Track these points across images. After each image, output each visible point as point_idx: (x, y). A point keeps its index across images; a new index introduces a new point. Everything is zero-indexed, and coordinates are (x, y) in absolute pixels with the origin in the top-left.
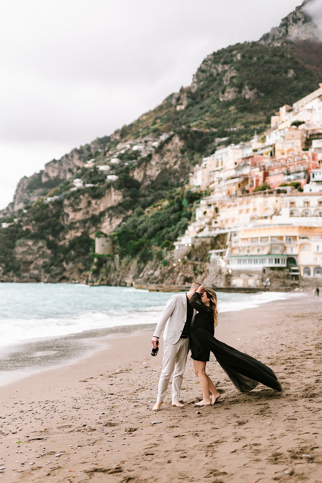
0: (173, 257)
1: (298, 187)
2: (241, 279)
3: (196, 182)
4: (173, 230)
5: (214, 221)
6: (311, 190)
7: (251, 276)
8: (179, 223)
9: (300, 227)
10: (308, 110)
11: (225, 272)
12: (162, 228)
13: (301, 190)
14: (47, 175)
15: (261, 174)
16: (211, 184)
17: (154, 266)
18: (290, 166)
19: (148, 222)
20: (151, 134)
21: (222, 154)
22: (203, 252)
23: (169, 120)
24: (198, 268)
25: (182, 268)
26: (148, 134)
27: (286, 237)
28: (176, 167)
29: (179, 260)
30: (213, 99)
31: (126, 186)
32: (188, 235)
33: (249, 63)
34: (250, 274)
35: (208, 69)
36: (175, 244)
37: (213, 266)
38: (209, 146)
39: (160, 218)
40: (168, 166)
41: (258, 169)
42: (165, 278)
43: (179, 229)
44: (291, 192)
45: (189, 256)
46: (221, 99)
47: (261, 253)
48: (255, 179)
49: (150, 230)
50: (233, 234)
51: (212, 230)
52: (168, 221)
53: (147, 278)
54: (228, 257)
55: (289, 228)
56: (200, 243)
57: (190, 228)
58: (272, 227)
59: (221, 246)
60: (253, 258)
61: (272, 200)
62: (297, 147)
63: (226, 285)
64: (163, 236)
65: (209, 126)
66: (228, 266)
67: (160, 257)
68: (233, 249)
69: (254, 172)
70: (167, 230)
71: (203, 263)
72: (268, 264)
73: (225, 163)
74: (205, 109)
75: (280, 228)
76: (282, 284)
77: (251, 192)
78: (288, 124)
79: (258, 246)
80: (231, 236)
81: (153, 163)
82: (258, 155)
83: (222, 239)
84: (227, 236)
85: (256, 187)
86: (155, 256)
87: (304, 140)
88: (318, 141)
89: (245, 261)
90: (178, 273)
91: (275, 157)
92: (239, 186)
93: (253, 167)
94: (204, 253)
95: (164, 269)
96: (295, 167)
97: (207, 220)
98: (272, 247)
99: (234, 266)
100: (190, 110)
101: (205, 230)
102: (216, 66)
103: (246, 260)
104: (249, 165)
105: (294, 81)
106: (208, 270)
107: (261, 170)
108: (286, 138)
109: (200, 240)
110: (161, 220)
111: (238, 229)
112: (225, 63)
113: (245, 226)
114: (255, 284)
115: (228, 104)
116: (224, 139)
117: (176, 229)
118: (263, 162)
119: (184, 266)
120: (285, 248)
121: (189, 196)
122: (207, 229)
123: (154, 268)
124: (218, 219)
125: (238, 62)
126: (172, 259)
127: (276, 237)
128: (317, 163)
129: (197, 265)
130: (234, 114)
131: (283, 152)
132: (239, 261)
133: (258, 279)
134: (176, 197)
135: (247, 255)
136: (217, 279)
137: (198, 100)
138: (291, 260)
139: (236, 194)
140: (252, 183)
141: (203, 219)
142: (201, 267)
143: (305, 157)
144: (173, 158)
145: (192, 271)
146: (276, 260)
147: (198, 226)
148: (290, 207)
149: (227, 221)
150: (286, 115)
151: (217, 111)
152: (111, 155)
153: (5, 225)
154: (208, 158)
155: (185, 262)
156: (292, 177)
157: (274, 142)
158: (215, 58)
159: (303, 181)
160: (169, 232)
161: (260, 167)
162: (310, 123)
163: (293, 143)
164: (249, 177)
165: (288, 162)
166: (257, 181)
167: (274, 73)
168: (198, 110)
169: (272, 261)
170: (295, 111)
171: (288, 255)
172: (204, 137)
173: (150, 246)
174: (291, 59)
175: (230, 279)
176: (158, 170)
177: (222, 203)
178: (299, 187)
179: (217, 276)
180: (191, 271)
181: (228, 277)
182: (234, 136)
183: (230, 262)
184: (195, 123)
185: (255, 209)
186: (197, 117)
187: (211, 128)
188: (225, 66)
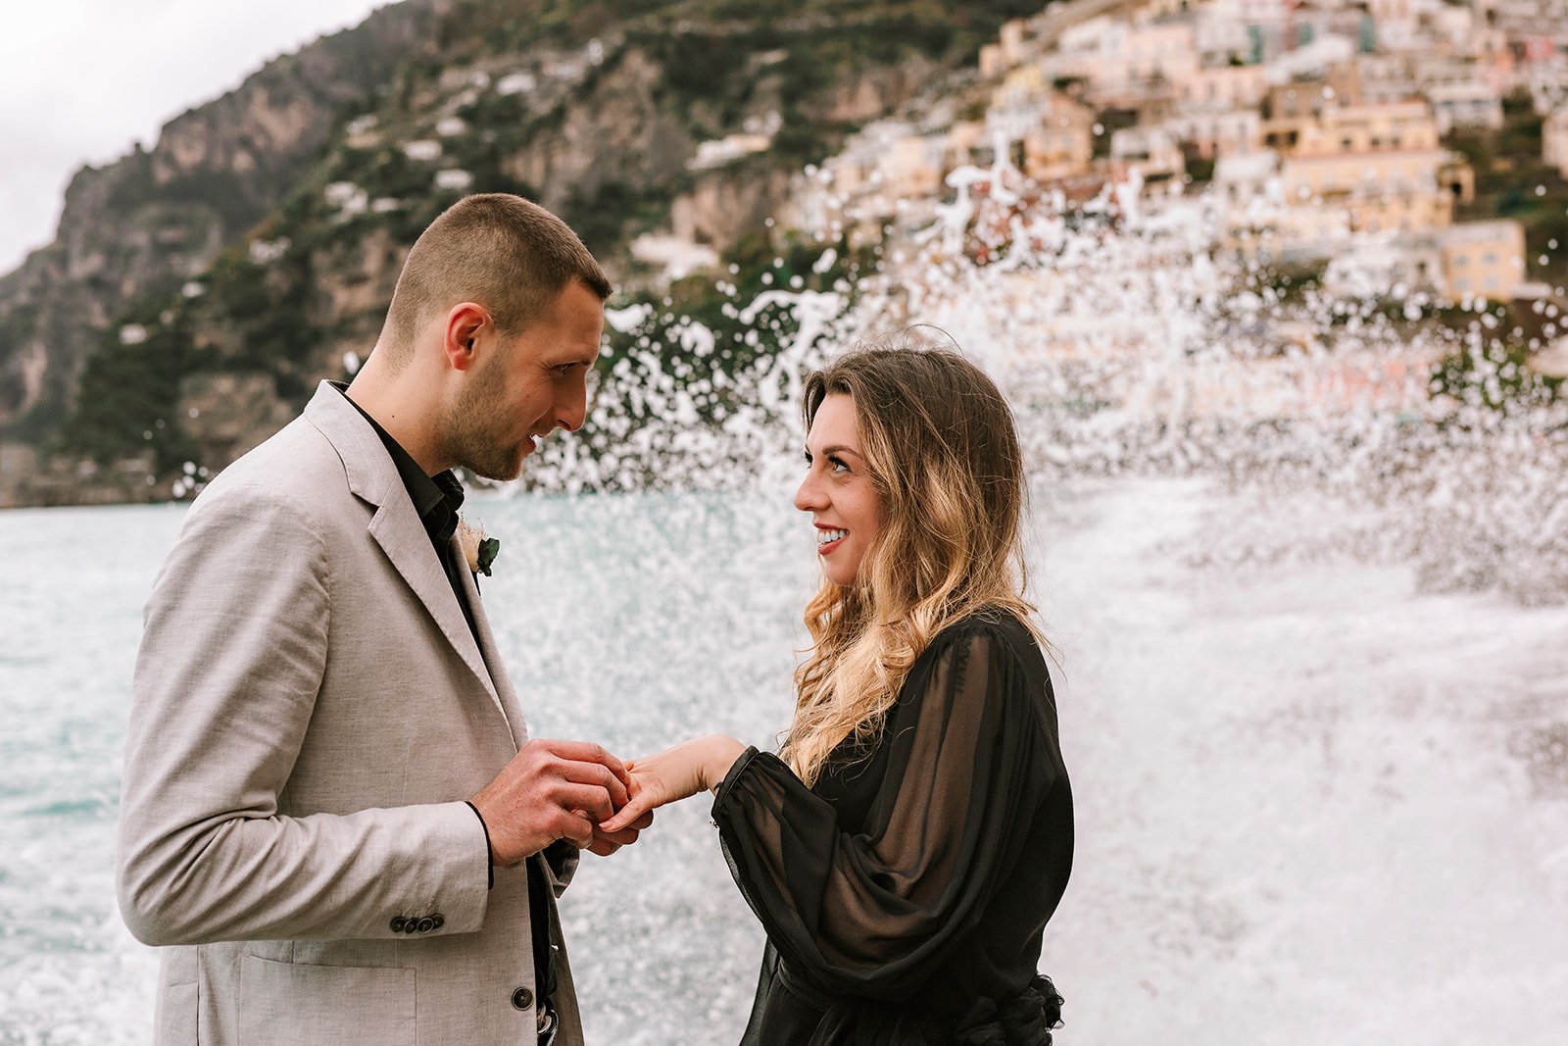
14: (169, 159)
20: (548, 41)
26: (539, 38)
38: (732, 76)
40: (615, 141)
65: (724, 14)
88: (1123, 133)
144: (629, 115)
150: (1019, 46)
152: (429, 109)
153: (133, 335)
157: (1019, 137)
170: (1043, 39)
172: (714, 53)
176: (585, 155)
184: (682, 7)
187: (732, 22)
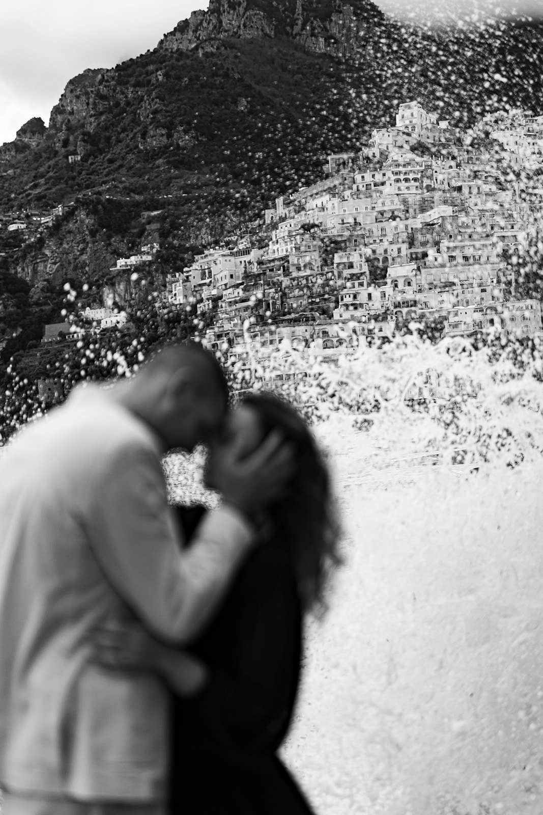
1: (326, 312)
6: (341, 316)
13: (331, 317)
15: (278, 296)
18: (313, 286)
23: (59, 179)
26: (29, 203)
28: (84, 257)
30: (128, 146)
31: (8, 291)
33: (177, 88)
38: (133, 223)
40: (71, 257)
41: (273, 290)
44: (321, 319)
46: (142, 147)
48: (270, 302)
61: (300, 329)
62: (316, 261)
65: (129, 191)
69: (269, 293)
73: (215, 276)
74: (118, 163)
81: (47, 251)
85: (273, 312)
88: (340, 253)
91: (291, 274)
92: (252, 310)
100: (92, 164)
102: (124, 89)
105: (249, 116)
107: (277, 291)
108: (301, 250)
112: (137, 85)
115: (151, 156)
116: (156, 213)
125: (161, 85)
130: (164, 171)
131: (298, 267)
137: (101, 146)
143: (329, 275)
144: (79, 243)
148: (323, 337)
150: (284, 208)
151: (138, 166)
154: (190, 268)
156: (317, 300)
157: (285, 254)
158: (120, 75)
159: (332, 305)
161: (275, 287)
162: (323, 226)
163: (310, 256)
167: (216, 103)
168: (106, 164)
174: (241, 80)
176: (55, 263)
177: (235, 333)
178: (328, 313)
182: (170, 207)
184: (104, 187)
186: (106, 176)
187: (132, 194)
188: (138, 89)
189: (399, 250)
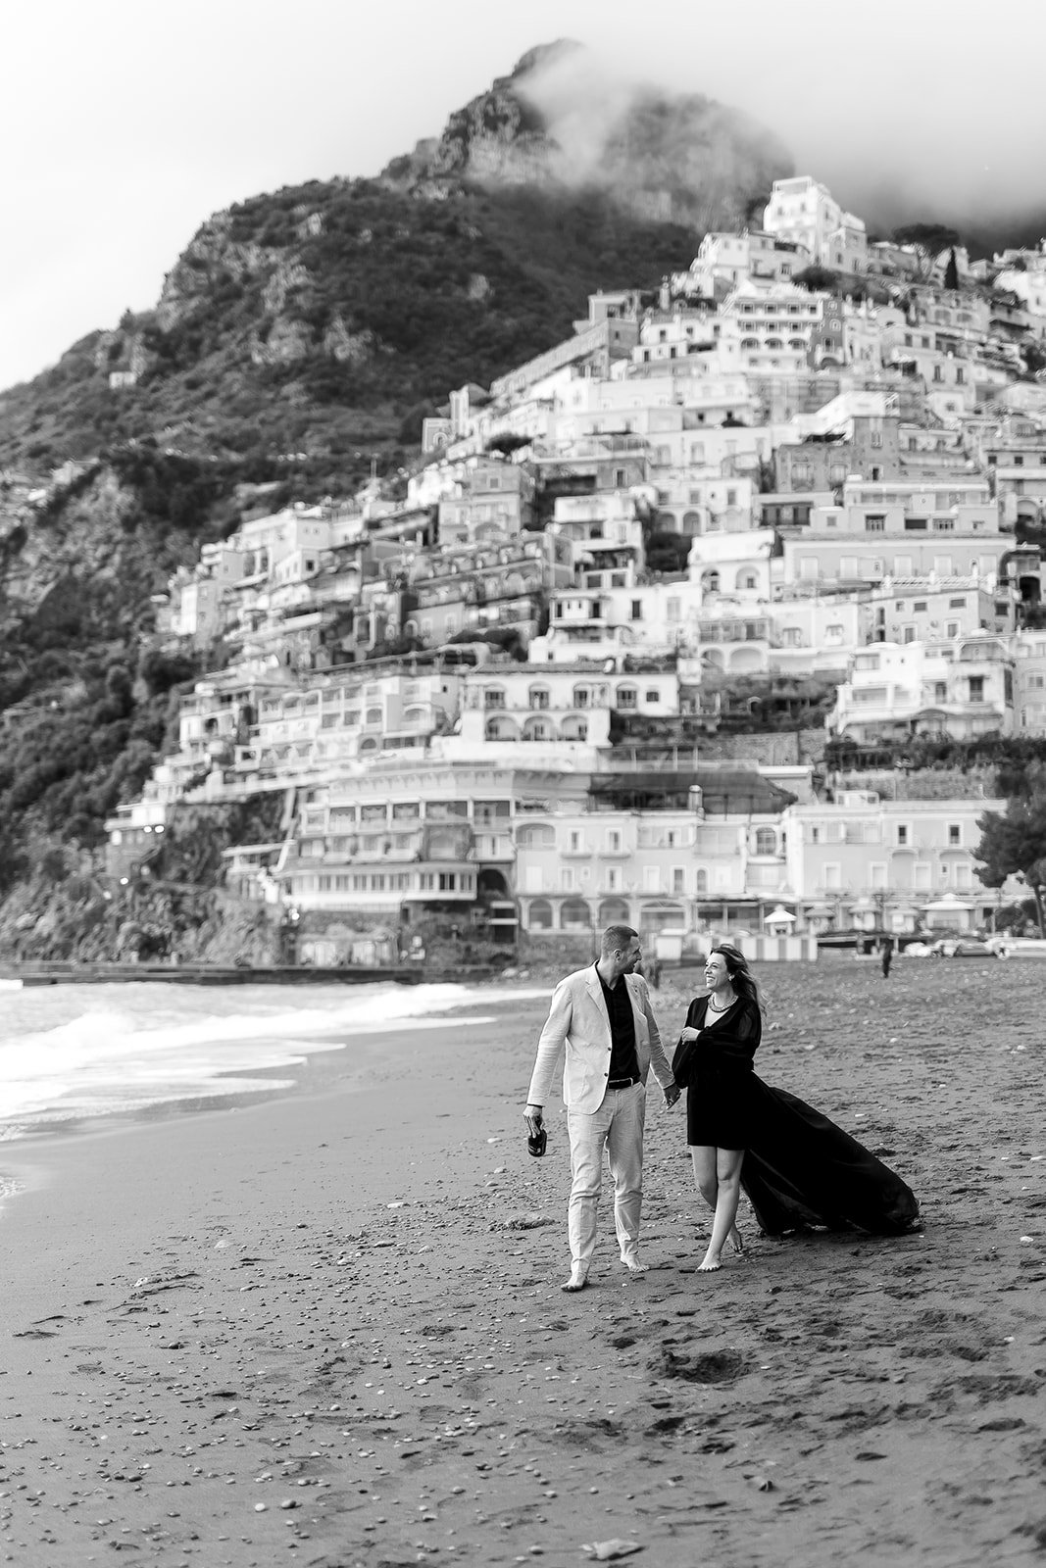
0: (103, 870)
1: (510, 645)
2: (329, 940)
3: (178, 622)
4: (100, 781)
5: (239, 750)
6: (551, 656)
7: (361, 930)
8: (123, 755)
9: (520, 773)
10: (542, 402)
11: (276, 916)
12: (62, 774)
13: (522, 656)
15: (393, 601)
16: (227, 631)
17: (35, 899)
18: (486, 576)
19: (16, 751)
20: (21, 464)
21: (263, 533)
22: (202, 852)
23: (84, 417)
24: (187, 904)
25: (133, 907)
26: (14, 460)
27: (476, 803)
28: (108, 573)
29: (124, 881)
30: (230, 356)
32: (156, 794)
33: (346, 248)
34: (359, 924)
35: (215, 257)
36: (110, 824)
37: (238, 899)
38: (218, 507)
39: (57, 739)
40: (79, 571)
41: (383, 586)
42: (75, 941)
43: (122, 777)
44: (490, 661)
45: (157, 865)
46: (257, 359)
47: (395, 854)
48: (372, 618)
49: (22, 779)
50: (303, 793)
51: (232, 782)
52: (83, 748)
53: (12, 940)
54: (285, 868)
55: (483, 775)
56: (195, 824)
57: (162, 774)
58: (431, 771)
59: (265, 833)
60: (369, 871)
61: (428, 685)
62: (508, 518)
63: (278, 962)
64: (68, 801)
66: (287, 899)
67: (56, 869)
68: (302, 843)
69: (371, 594)
70: (80, 781)
71: (203, 888)
72: (415, 893)
73: (275, 564)
74: (205, 389)
75: (457, 775)
76: (461, 956)
77: (360, 659)
78: (477, 444)
79: (387, 834)
80: (296, 801)
81: (30, 557)
82: (381, 539)
83: (268, 809)
84: (283, 802)
85: (376, 645)
86: (39, 868)
87: (528, 498)
88: (572, 500)
89: (342, 881)
90: (120, 921)
91: (440, 548)
92: (323, 635)
93: (368, 579)
94: (207, 855)
95: (73, 909)
96: (501, 582)
97: (216, 748)
98: (432, 836)
99: (308, 898)
100: (155, 390)
101: (210, 779)
102: (241, 249)
103: (346, 878)
104: (354, 569)
105: (489, 311)
106: (220, 913)
107: (392, 589)
108: (472, 490)
109: (195, 812)
110: (59, 748)
111: (322, 778)
112: (270, 241)
113: (345, 767)
114: (375, 956)
115: (277, 376)
116: (266, 488)
117: (113, 778)
118: (399, 562)
119: (139, 898)
120: (473, 840)
121: (156, 667)
122: (216, 777)
123: (34, 907)
124: (255, 746)
125: (313, 241)
126: (101, 875)
127: (441, 804)
128: (571, 569)
129: (183, 894)
130: (298, 407)
131: (462, 531)
132: (325, 883)
133: (387, 940)
134: (112, 671)
135: (349, 863)
136: (253, 941)
137: (180, 357)
138: (492, 879)
139: (313, 665)
140: (363, 631)
141: (205, 745)
142: (196, 902)
143: (532, 550)
144: (98, 542)
145: (166, 916)
146: (442, 877)
147: (187, 768)
148: (488, 709)
149: (284, 751)
150: (469, 416)
151: (244, 395)
154: (221, 545)
155: (142, 887)
156: (492, 613)
157: (434, 500)
158: (237, 223)
159: (526, 627)
160: (86, 788)
161: (388, 578)
162: (545, 442)
163: (494, 505)
164: (356, 610)
165: (480, 564)
166: (382, 622)
167: (426, 282)
168: (182, 390)
169: (431, 884)
170: (500, 403)
171: (481, 863)
172: (202, 479)
173: (21, 833)
174: (481, 241)
175: (293, 942)
176: (44, 583)
177: (266, 693)
178: (515, 646)
179: (251, 931)
180: (162, 916)
181: (290, 933)
182: (298, 477)
183: (295, 886)
185: (374, 715)
186: (178, 412)
187: (224, 451)
188: (269, 250)
189: (731, 498)
